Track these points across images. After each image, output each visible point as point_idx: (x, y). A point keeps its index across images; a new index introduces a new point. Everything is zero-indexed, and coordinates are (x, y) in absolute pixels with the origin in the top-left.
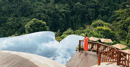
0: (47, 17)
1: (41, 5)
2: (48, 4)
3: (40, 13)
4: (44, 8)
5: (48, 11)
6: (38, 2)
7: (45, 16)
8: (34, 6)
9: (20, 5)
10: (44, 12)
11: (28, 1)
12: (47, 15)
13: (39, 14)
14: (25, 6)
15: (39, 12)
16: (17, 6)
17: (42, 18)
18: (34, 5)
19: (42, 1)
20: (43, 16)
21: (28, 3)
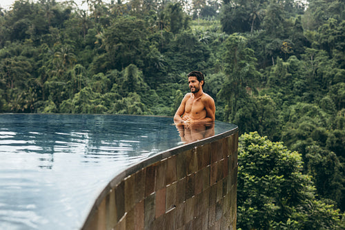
0: (332, 158)
1: (312, 113)
2: (340, 112)
3: (304, 142)
4: (325, 125)
5: (337, 135)
6: (302, 104)
7: (325, 154)
8: (287, 118)
9: (236, 108)
10: (322, 138)
11: (265, 96)
12: (331, 149)
13: (299, 142)
14: (254, 115)
15: (301, 137)
16: (228, 113)
17: (311, 161)
18: (287, 113)
19: (318, 102)
20: (314, 152)
21: (266, 102)
